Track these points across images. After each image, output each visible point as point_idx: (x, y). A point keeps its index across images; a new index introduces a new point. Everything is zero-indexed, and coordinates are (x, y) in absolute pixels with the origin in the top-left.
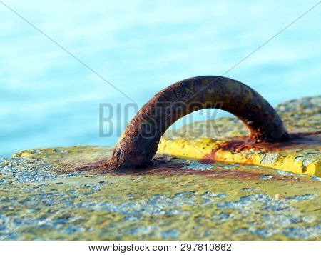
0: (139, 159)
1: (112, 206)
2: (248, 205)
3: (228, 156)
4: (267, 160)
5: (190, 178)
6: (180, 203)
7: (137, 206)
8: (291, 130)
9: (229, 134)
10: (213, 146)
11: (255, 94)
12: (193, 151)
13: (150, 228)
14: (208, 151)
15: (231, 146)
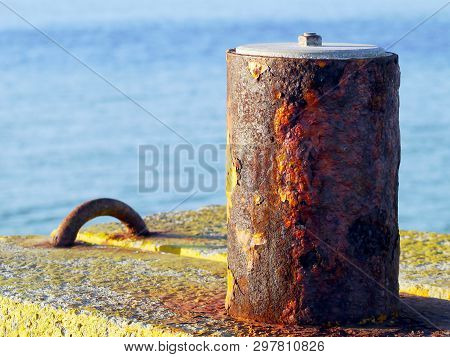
0: (67, 242)
1: (57, 262)
2: (125, 263)
3: (115, 243)
4: (138, 244)
5: (95, 251)
6: (91, 261)
7: (69, 262)
8: (151, 230)
9: (116, 231)
10: (107, 237)
11: (131, 209)
12: (96, 239)
13: (77, 271)
14: (104, 240)
15: (117, 237)
